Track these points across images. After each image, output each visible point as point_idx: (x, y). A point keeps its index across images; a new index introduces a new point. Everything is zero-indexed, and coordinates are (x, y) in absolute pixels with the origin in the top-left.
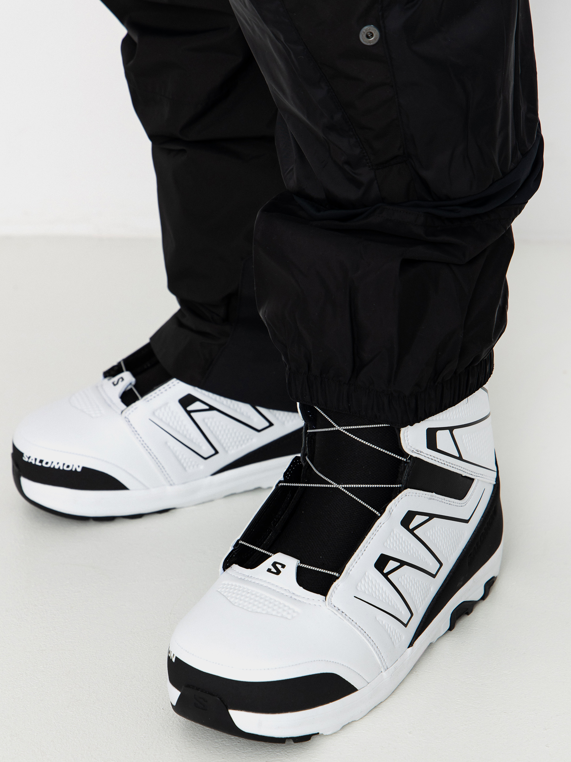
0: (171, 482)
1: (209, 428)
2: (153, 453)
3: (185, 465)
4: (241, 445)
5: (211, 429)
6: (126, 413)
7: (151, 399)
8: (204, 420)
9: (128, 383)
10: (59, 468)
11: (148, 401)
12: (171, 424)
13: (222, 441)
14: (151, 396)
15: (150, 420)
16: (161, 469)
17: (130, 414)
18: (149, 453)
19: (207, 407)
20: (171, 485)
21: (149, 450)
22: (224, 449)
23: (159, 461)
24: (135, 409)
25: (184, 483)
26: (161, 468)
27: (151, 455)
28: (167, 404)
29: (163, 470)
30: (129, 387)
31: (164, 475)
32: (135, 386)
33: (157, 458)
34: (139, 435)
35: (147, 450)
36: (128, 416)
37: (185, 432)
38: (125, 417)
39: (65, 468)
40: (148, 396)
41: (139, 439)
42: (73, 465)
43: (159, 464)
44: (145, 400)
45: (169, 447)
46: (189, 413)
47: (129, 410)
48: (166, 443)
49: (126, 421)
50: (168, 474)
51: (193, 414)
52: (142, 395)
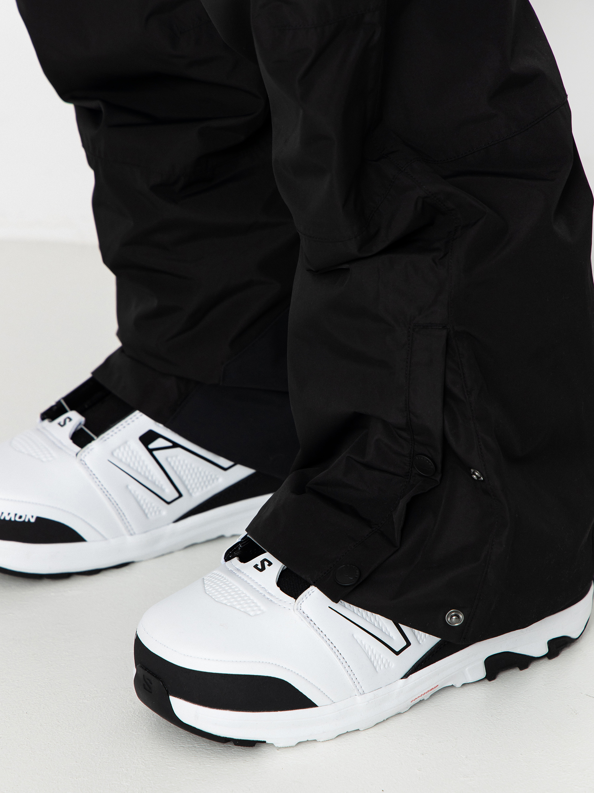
0: (132, 532)
1: (173, 468)
2: (113, 498)
3: (146, 511)
4: (207, 486)
5: (175, 468)
6: (81, 455)
7: (108, 438)
8: (167, 459)
9: (78, 423)
10: (10, 519)
11: (105, 440)
12: (132, 465)
13: (187, 482)
14: (108, 434)
15: (109, 461)
16: (121, 517)
17: (85, 456)
18: (109, 498)
19: (170, 444)
20: (131, 535)
21: (109, 496)
22: (188, 491)
23: (119, 508)
24: (91, 450)
25: (145, 532)
26: (121, 515)
27: (111, 501)
28: (126, 442)
29: (123, 517)
30: (79, 427)
31: (125, 523)
32: (85, 425)
33: (117, 504)
34: (97, 478)
35: (106, 495)
36: (84, 458)
37: (147, 474)
38: (81, 460)
39: (17, 519)
40: (105, 435)
41: (98, 483)
42: (26, 516)
43: (119, 510)
44: (102, 439)
45: (130, 492)
46: (151, 451)
47: (84, 452)
48: (127, 487)
49: (83, 464)
50: (128, 522)
51: (155, 453)
52: (98, 434)
